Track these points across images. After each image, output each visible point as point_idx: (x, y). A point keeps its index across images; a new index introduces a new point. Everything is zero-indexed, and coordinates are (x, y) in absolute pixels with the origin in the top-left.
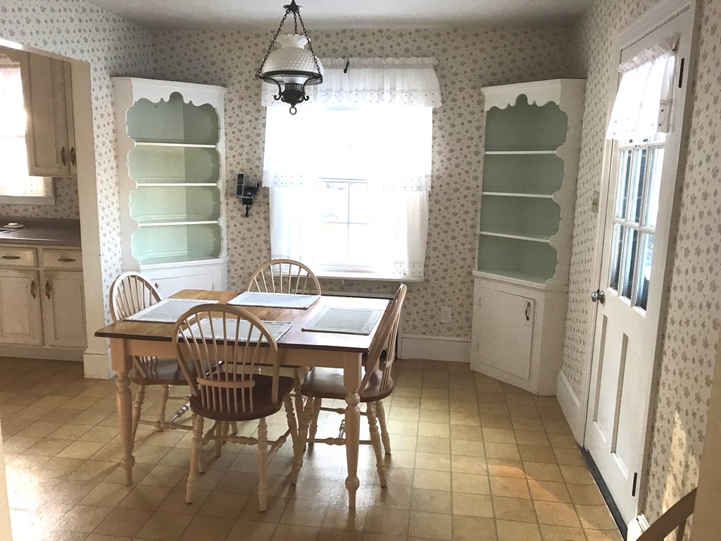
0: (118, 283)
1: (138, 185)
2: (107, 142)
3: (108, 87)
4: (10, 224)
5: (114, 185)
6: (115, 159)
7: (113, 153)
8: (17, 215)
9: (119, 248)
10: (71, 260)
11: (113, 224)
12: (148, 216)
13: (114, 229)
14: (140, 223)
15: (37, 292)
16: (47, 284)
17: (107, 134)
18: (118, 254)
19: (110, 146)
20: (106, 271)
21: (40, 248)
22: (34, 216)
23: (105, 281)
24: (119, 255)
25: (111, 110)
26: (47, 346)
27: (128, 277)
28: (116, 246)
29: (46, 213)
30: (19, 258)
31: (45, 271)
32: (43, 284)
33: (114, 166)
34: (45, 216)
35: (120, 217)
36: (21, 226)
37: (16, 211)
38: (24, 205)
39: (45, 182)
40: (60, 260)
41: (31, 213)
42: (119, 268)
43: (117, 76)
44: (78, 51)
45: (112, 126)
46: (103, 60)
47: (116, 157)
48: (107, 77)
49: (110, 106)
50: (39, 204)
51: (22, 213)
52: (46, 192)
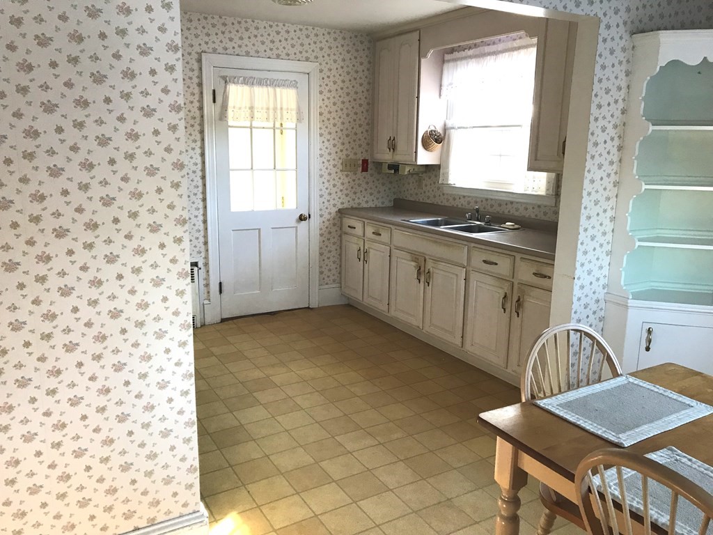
1: (645, 187)
2: (610, 126)
3: (624, 50)
4: (507, 224)
5: (612, 185)
6: (619, 150)
7: (617, 142)
8: (517, 214)
9: (605, 271)
10: (545, 277)
11: (601, 239)
12: (658, 231)
13: (601, 245)
14: (640, 240)
15: (508, 306)
16: (519, 300)
17: (612, 116)
18: (602, 278)
19: (611, 132)
20: (579, 299)
21: (518, 256)
22: (533, 216)
23: (575, 312)
24: (603, 281)
25: (623, 82)
26: (509, 370)
27: (568, 331)
28: (601, 268)
29: (545, 214)
30: (496, 264)
31: (519, 283)
32: (515, 299)
33: (616, 159)
34: (544, 218)
35: (613, 231)
36: (516, 226)
37: (517, 210)
38: (524, 203)
39: (548, 178)
40: (534, 274)
41: (530, 214)
42: (601, 297)
43: (641, 32)
45: (621, 105)
46: (622, 13)
47: (620, 148)
48: (626, 36)
49: (624, 78)
50: (539, 203)
51: (521, 213)
52: (547, 190)
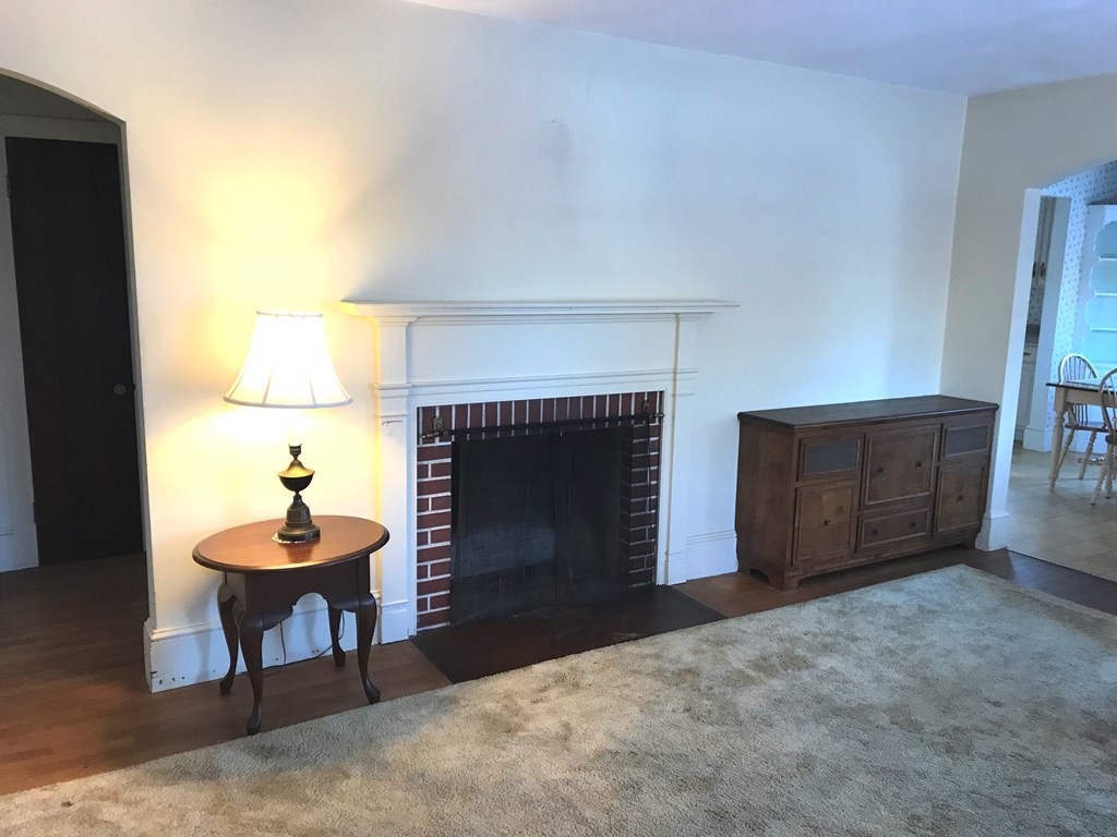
0: (1066, 359)
1: (1096, 294)
2: (1075, 258)
3: (1084, 214)
5: (1075, 293)
6: (1080, 273)
7: (1078, 267)
9: (1070, 347)
11: (1068, 326)
13: (1068, 330)
17: (1077, 252)
19: (1077, 262)
25: (1083, 232)
28: (1068, 344)
35: (1075, 321)
43: (1094, 203)
44: (1064, 191)
45: (1081, 246)
46: (1083, 193)
47: (1080, 271)
48: (1085, 206)
49: (1083, 229)
